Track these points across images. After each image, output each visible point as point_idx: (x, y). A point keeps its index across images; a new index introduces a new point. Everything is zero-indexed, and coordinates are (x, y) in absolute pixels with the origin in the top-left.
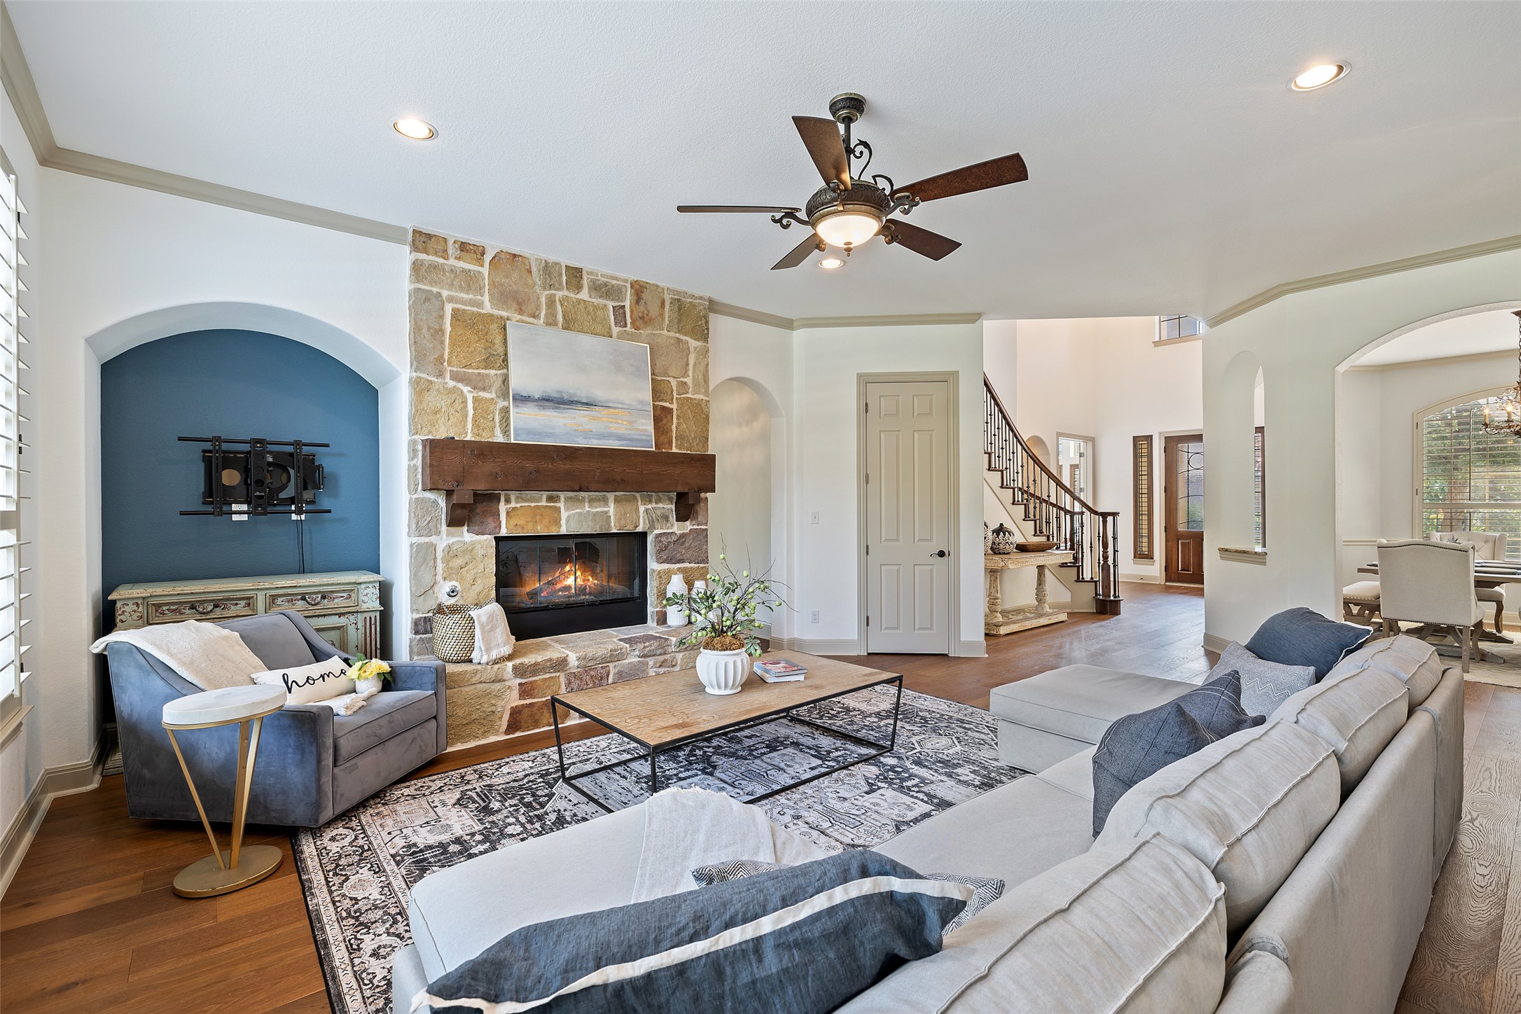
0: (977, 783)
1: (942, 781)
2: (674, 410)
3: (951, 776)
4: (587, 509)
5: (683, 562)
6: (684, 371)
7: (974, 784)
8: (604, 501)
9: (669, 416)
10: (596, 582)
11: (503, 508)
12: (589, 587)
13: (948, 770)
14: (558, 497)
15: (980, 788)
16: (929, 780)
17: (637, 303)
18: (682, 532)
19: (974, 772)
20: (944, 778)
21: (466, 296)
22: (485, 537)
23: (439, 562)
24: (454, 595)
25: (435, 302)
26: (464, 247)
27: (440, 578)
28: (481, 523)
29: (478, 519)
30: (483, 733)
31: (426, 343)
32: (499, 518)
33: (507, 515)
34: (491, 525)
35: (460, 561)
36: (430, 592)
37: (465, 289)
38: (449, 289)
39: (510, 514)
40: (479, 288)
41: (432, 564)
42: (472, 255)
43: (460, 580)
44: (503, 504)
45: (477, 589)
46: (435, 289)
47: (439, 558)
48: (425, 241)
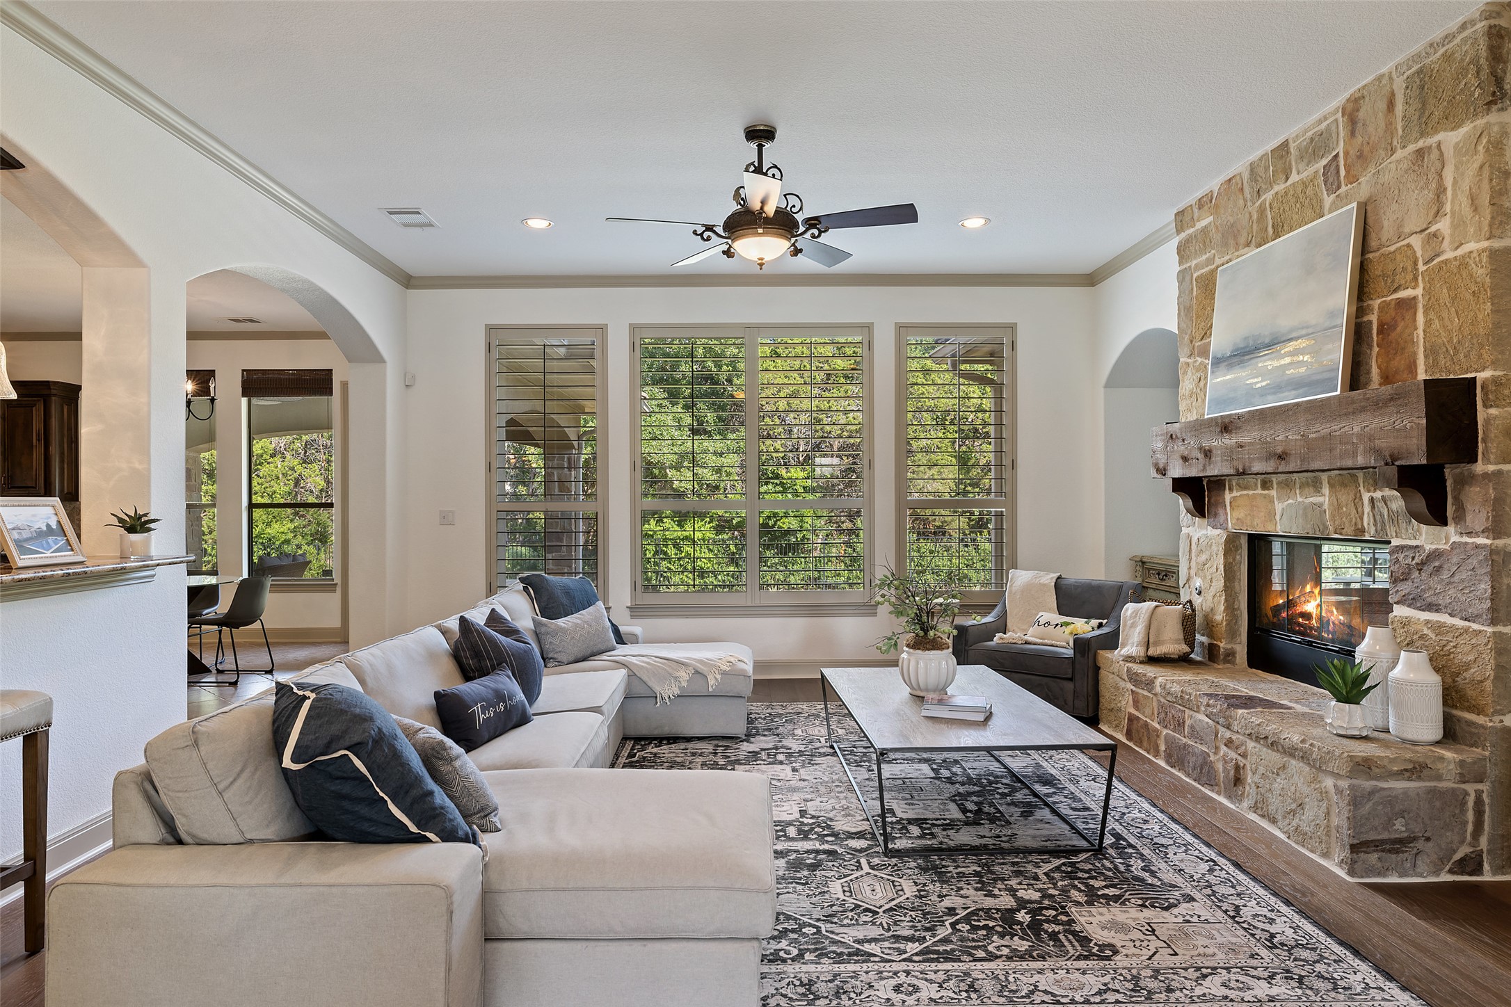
2: (1420, 297)
3: (775, 852)
4: (1300, 499)
5: (1437, 611)
6: (1435, 209)
8: (1314, 486)
9: (1408, 316)
10: (1341, 618)
11: (1228, 496)
12: (1333, 623)
13: (791, 858)
14: (1271, 481)
16: (785, 840)
17: (1353, 133)
18: (1434, 547)
21: (1204, 257)
22: (1218, 531)
23: (1193, 555)
24: (1199, 593)
25: (1188, 278)
26: (1200, 204)
27: (1193, 572)
28: (1216, 515)
29: (1213, 510)
30: (1116, 726)
31: (1183, 325)
32: (1226, 509)
33: (1231, 506)
34: (1222, 518)
35: (1203, 557)
36: (1187, 585)
37: (1203, 251)
38: (1195, 258)
39: (1233, 504)
40: (1211, 242)
41: (1188, 557)
42: (1206, 208)
43: (1204, 578)
44: (1227, 492)
45: (1213, 591)
46: (1188, 265)
47: (1193, 551)
48: (1182, 219)
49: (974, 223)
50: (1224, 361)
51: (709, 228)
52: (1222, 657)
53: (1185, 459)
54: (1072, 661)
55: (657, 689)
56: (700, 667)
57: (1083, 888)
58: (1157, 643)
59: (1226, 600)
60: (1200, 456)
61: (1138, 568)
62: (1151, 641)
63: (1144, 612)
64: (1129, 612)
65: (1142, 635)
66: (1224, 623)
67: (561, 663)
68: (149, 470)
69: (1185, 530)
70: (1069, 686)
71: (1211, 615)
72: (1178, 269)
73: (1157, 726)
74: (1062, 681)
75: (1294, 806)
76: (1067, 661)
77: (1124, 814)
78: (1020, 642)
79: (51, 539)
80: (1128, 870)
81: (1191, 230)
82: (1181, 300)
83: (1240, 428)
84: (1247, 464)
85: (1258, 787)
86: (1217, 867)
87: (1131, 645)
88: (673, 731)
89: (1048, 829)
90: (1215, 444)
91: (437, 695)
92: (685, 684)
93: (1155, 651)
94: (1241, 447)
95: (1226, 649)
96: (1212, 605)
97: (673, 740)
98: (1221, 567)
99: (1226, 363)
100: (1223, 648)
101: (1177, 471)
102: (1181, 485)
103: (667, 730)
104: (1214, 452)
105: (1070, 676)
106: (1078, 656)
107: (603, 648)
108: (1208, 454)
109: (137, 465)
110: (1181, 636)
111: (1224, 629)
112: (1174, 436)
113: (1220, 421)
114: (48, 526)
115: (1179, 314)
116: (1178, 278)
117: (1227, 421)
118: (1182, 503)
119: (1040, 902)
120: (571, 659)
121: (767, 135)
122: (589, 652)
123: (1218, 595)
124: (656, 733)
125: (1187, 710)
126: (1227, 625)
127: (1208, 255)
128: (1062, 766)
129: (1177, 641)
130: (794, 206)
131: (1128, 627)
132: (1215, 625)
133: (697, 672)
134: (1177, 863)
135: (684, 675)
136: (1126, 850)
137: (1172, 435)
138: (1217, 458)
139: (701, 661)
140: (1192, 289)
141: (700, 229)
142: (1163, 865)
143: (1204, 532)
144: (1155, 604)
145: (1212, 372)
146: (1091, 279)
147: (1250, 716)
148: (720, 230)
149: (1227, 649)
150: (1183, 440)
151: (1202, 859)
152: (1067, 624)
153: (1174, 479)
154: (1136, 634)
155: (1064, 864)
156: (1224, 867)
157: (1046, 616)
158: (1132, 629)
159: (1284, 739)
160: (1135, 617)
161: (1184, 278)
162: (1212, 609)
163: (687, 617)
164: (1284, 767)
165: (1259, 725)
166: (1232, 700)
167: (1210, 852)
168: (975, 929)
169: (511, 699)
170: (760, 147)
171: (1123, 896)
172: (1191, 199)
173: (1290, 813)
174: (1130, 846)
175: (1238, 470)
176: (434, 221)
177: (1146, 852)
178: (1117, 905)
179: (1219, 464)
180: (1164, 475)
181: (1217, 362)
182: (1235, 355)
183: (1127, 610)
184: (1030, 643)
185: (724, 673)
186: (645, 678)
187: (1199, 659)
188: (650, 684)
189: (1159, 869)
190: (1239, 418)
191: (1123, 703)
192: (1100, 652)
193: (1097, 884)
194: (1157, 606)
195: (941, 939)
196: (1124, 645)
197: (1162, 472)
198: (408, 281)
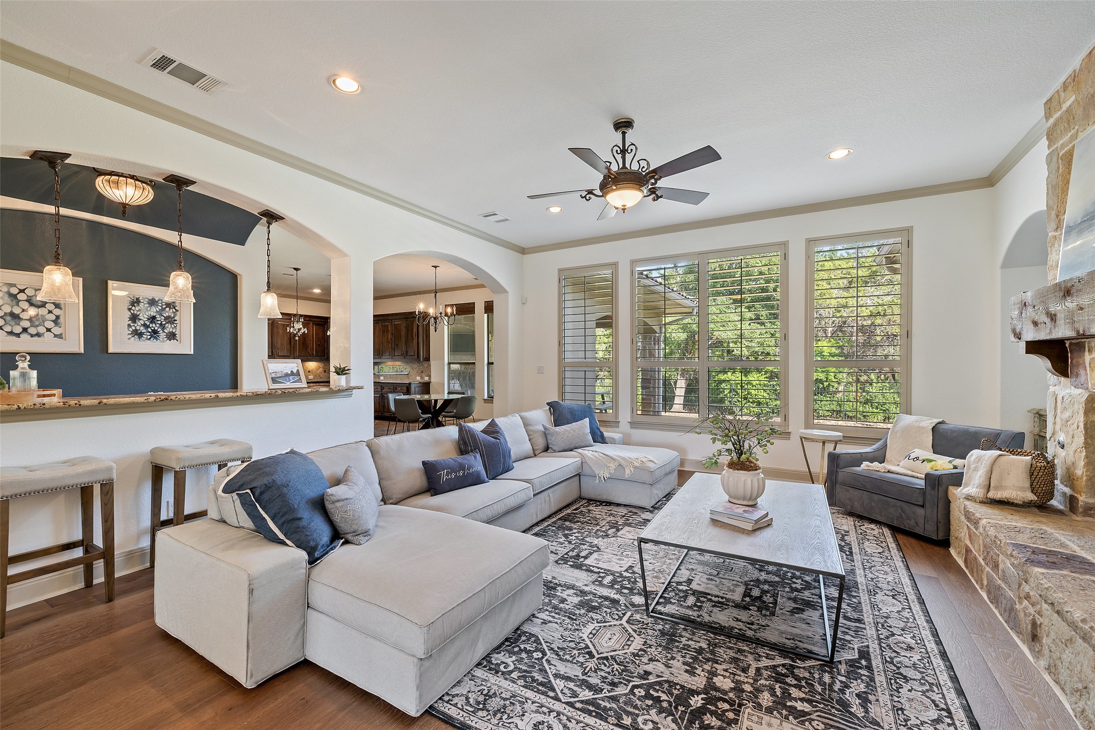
0: (559, 588)
1: (586, 585)
3: (581, 592)
7: (562, 586)
11: (1087, 358)
13: (586, 598)
15: (556, 584)
16: (597, 585)
19: (563, 601)
20: (587, 589)
21: (1069, 135)
22: (1079, 391)
23: (1059, 411)
24: (1063, 447)
25: (1055, 159)
26: (1065, 86)
27: (1058, 427)
28: (1077, 375)
29: (1075, 370)
30: (959, 553)
31: (1051, 202)
32: (1086, 370)
33: (1090, 367)
34: (1082, 379)
35: (1067, 415)
36: (1052, 439)
37: (1068, 129)
38: (1061, 138)
39: (1092, 365)
40: (1074, 119)
41: (1053, 413)
42: (1070, 88)
43: (1067, 433)
44: (1087, 353)
45: (1074, 446)
46: (1056, 146)
47: (1059, 408)
48: (1050, 106)
49: (839, 154)
50: (1075, 229)
51: (590, 192)
52: (1081, 510)
53: (1035, 324)
54: (923, 492)
55: (597, 472)
56: (622, 461)
57: (778, 693)
58: (998, 488)
59: (1087, 457)
60: (1047, 320)
61: (1036, 419)
62: (992, 485)
63: (986, 459)
64: (973, 458)
65: (982, 479)
66: (1085, 478)
67: (555, 451)
68: (350, 347)
69: (1052, 389)
70: (921, 511)
71: (1072, 469)
72: (1048, 152)
73: (982, 562)
74: (915, 506)
75: (1080, 686)
76: (918, 491)
77: (893, 635)
78: (883, 471)
79: (291, 378)
80: (842, 691)
81: (1059, 113)
82: (1049, 180)
83: (1080, 290)
84: (1087, 326)
85: (1051, 651)
86: (949, 721)
87: (972, 486)
88: (608, 498)
89: (803, 630)
90: (1060, 308)
91: (424, 463)
92: (613, 471)
93: (993, 494)
94: (1082, 309)
95: (1086, 503)
96: (1073, 460)
97: (609, 503)
98: (1082, 425)
99: (1077, 230)
100: (1082, 501)
101: (1031, 335)
102: (1034, 347)
103: (604, 497)
104: (1058, 315)
105: (921, 503)
106: (929, 488)
107: (583, 445)
108: (1053, 317)
109: (346, 345)
110: (1027, 484)
111: (1084, 483)
112: (1027, 304)
113: (1063, 286)
114: (292, 371)
115: (1047, 193)
116: (1047, 161)
117: (1069, 285)
118: (1042, 364)
119: (725, 693)
120: (560, 449)
121: (628, 124)
122: (573, 446)
123: (1079, 450)
124: (599, 498)
125: (1001, 555)
126: (1087, 480)
127: (1073, 131)
128: (873, 577)
129: (1021, 489)
130: (643, 167)
131: (971, 470)
132: (1075, 478)
133: (620, 465)
134: (902, 701)
135: (613, 466)
136: (860, 671)
137: (1025, 303)
138: (1061, 321)
139: (624, 459)
140: (1058, 168)
141: (584, 194)
142: (884, 698)
143: (1068, 391)
144: (999, 452)
145: (1065, 241)
146: (990, 181)
147: (1041, 577)
148: (598, 192)
149: (1088, 503)
150: (1034, 307)
151: (937, 706)
152: (930, 461)
153: (1027, 342)
154: (977, 477)
155: (784, 665)
156: (957, 723)
157: (917, 452)
158: (975, 473)
159: (1067, 612)
160: (978, 462)
161: (1051, 160)
162: (1073, 464)
163: (662, 430)
164: (1071, 640)
165: (1047, 589)
166: (1040, 556)
167: (956, 701)
168: (648, 696)
169: (468, 469)
170: (624, 133)
171: (810, 714)
172: (1057, 85)
173: (1077, 691)
174: (869, 668)
175: (1078, 332)
176: (508, 218)
177: (880, 679)
178: (794, 722)
179: (1063, 327)
180: (1020, 339)
181: (1070, 230)
182: (1085, 221)
183: (972, 455)
184: (892, 473)
185: (635, 468)
186: (591, 465)
187: (1061, 507)
188: (593, 469)
189: (877, 700)
190: (1079, 282)
191: (963, 534)
192: (951, 488)
193: (795, 693)
194: (1000, 455)
195: (613, 696)
196: (967, 485)
197: (1018, 336)
198: (523, 251)
